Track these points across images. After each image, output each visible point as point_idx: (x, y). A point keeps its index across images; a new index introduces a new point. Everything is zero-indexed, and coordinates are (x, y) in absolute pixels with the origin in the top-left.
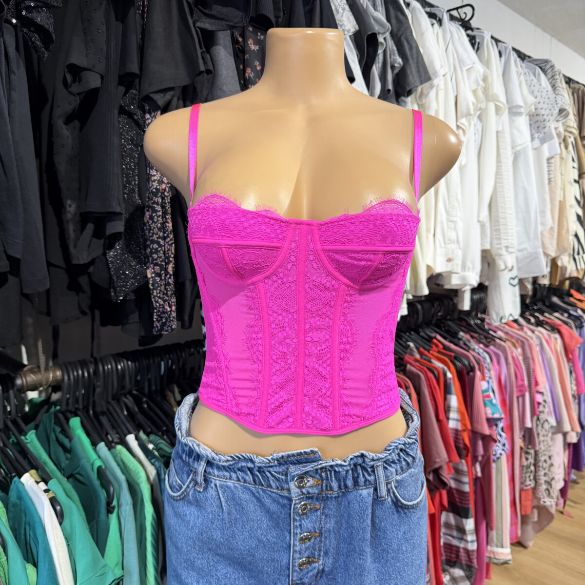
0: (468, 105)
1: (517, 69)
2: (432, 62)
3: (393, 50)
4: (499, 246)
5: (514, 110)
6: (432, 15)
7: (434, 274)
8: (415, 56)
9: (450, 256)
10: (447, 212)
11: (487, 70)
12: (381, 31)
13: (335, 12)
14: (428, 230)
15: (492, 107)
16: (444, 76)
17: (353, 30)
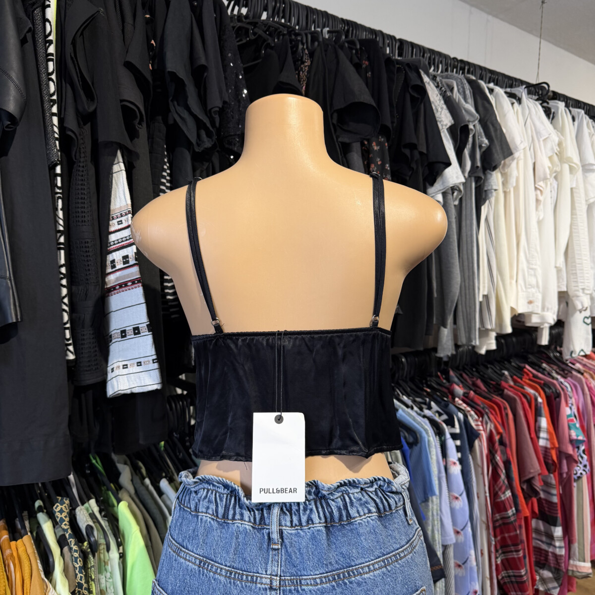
0: (544, 170)
1: (589, 131)
2: (513, 139)
3: (481, 133)
4: (576, 288)
5: (587, 167)
6: (511, 95)
7: (517, 314)
8: (499, 136)
9: (531, 299)
10: (528, 261)
11: (562, 137)
12: (472, 119)
13: (435, 111)
14: (511, 277)
15: (566, 167)
16: (524, 149)
17: (449, 125)
